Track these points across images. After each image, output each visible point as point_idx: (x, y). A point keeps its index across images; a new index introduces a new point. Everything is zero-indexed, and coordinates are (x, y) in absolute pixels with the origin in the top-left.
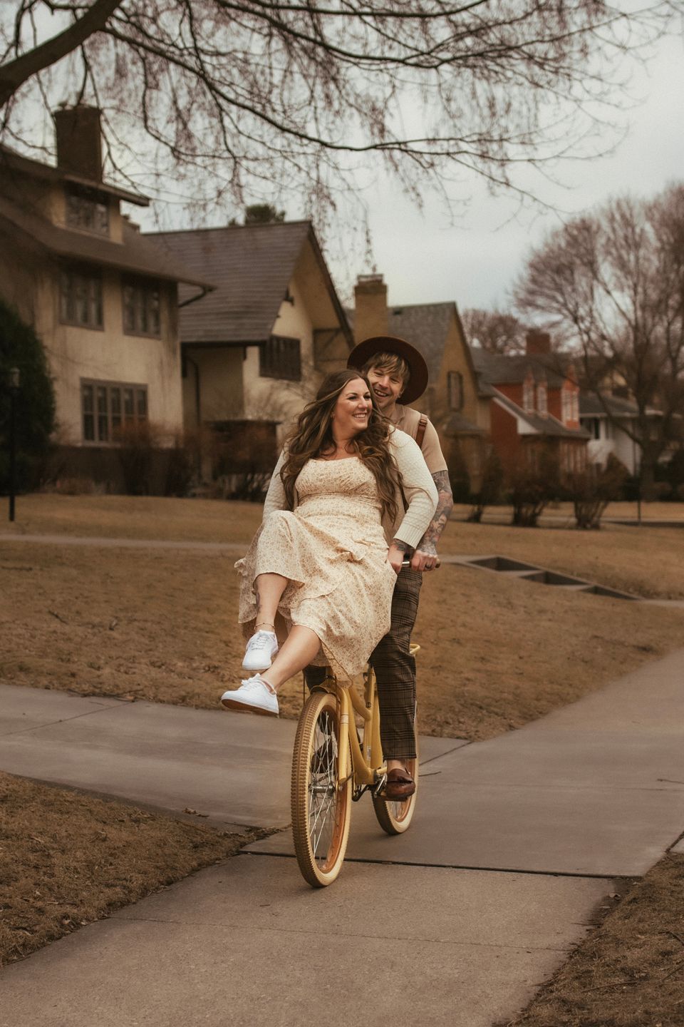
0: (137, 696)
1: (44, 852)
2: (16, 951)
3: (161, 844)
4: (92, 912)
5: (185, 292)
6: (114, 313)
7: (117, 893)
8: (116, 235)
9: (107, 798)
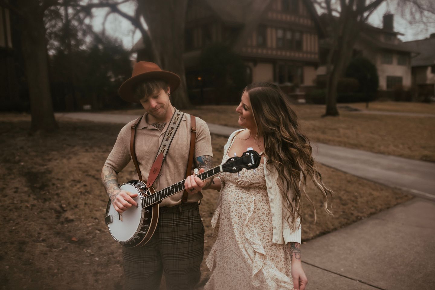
0: (389, 154)
1: (356, 197)
2: (344, 225)
3: (387, 197)
4: (366, 215)
5: (413, 55)
6: (395, 60)
7: (373, 210)
8: (396, 43)
9: (375, 183)
